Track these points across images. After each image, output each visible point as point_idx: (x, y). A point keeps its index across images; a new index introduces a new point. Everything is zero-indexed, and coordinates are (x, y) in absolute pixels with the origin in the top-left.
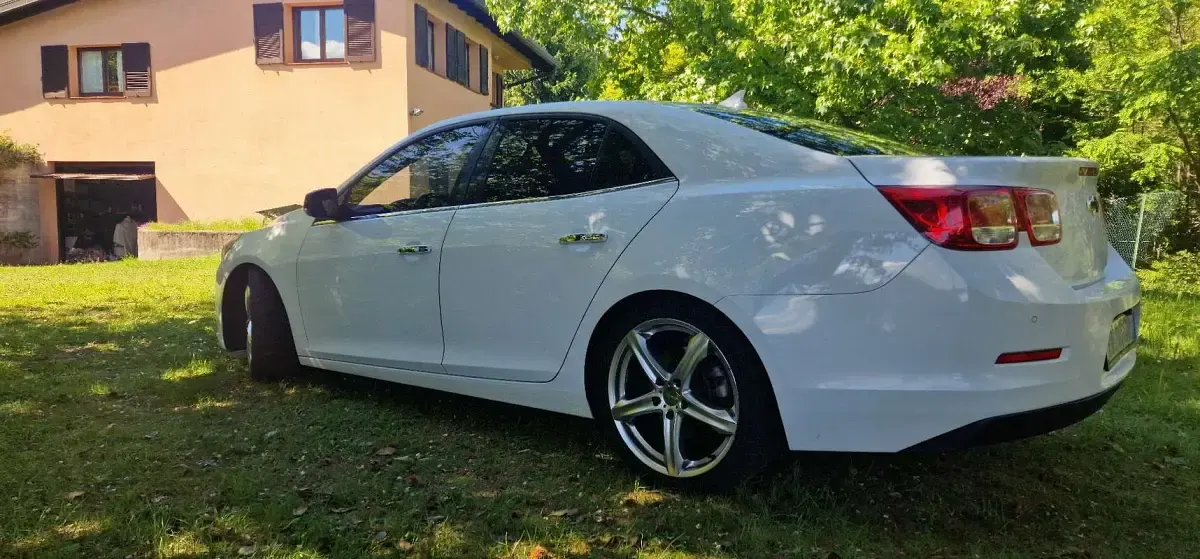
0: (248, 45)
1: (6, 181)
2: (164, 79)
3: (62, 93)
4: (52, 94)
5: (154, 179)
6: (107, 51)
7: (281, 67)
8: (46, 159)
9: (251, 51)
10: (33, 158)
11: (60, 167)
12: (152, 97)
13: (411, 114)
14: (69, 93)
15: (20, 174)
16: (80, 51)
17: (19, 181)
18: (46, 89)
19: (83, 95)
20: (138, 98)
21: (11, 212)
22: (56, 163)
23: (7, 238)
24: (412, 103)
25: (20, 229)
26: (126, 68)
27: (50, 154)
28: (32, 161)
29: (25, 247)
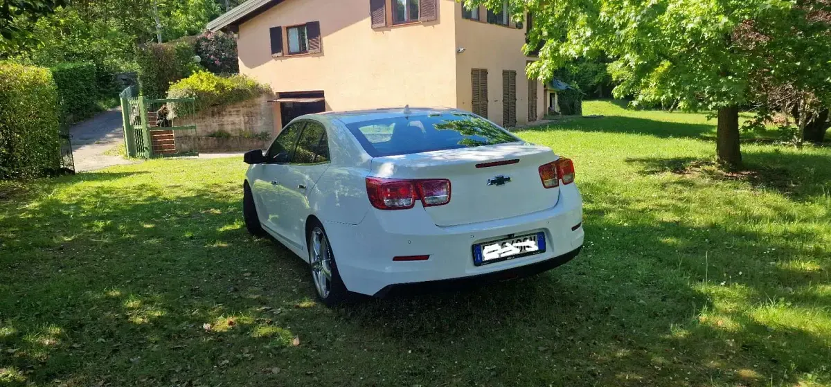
0: (365, 17)
1: (256, 105)
2: (327, 41)
3: (280, 54)
4: (276, 55)
5: (324, 101)
6: (300, 27)
7: (385, 28)
8: (275, 91)
9: (369, 20)
10: (269, 91)
11: (282, 95)
12: (321, 52)
13: (458, 52)
14: (283, 54)
15: (262, 100)
16: (288, 28)
17: (262, 105)
18: (273, 52)
19: (291, 54)
20: (314, 54)
21: (259, 122)
22: (280, 93)
23: (257, 135)
24: (458, 44)
25: (264, 131)
26: (309, 38)
27: (278, 88)
28: (268, 93)
29: (266, 140)
